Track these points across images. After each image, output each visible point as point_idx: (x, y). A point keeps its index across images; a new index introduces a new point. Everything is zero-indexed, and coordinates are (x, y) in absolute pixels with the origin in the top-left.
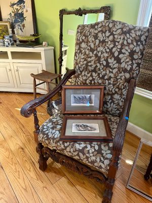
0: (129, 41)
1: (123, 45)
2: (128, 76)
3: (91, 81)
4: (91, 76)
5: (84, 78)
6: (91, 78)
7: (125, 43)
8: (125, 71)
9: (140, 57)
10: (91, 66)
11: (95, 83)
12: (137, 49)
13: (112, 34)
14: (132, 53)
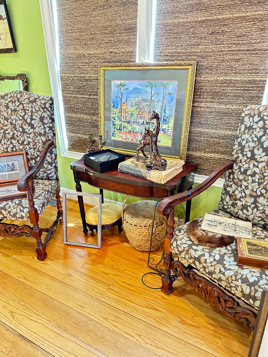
0: (37, 109)
1: (32, 112)
2: (44, 139)
3: (12, 148)
4: (11, 143)
5: (5, 146)
6: (11, 146)
7: (34, 110)
8: (40, 135)
9: (50, 122)
10: (9, 133)
11: (16, 149)
12: (45, 115)
13: (21, 103)
14: (42, 119)
